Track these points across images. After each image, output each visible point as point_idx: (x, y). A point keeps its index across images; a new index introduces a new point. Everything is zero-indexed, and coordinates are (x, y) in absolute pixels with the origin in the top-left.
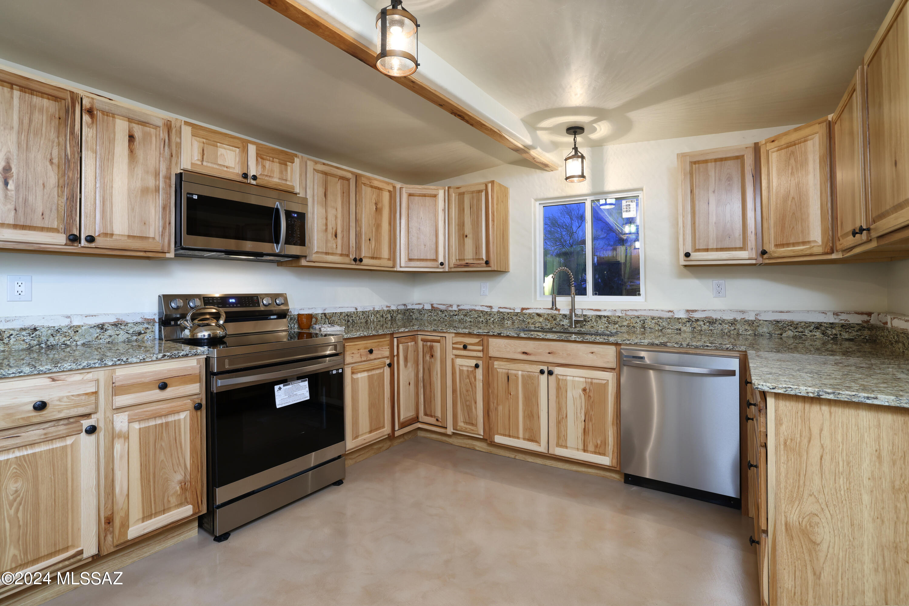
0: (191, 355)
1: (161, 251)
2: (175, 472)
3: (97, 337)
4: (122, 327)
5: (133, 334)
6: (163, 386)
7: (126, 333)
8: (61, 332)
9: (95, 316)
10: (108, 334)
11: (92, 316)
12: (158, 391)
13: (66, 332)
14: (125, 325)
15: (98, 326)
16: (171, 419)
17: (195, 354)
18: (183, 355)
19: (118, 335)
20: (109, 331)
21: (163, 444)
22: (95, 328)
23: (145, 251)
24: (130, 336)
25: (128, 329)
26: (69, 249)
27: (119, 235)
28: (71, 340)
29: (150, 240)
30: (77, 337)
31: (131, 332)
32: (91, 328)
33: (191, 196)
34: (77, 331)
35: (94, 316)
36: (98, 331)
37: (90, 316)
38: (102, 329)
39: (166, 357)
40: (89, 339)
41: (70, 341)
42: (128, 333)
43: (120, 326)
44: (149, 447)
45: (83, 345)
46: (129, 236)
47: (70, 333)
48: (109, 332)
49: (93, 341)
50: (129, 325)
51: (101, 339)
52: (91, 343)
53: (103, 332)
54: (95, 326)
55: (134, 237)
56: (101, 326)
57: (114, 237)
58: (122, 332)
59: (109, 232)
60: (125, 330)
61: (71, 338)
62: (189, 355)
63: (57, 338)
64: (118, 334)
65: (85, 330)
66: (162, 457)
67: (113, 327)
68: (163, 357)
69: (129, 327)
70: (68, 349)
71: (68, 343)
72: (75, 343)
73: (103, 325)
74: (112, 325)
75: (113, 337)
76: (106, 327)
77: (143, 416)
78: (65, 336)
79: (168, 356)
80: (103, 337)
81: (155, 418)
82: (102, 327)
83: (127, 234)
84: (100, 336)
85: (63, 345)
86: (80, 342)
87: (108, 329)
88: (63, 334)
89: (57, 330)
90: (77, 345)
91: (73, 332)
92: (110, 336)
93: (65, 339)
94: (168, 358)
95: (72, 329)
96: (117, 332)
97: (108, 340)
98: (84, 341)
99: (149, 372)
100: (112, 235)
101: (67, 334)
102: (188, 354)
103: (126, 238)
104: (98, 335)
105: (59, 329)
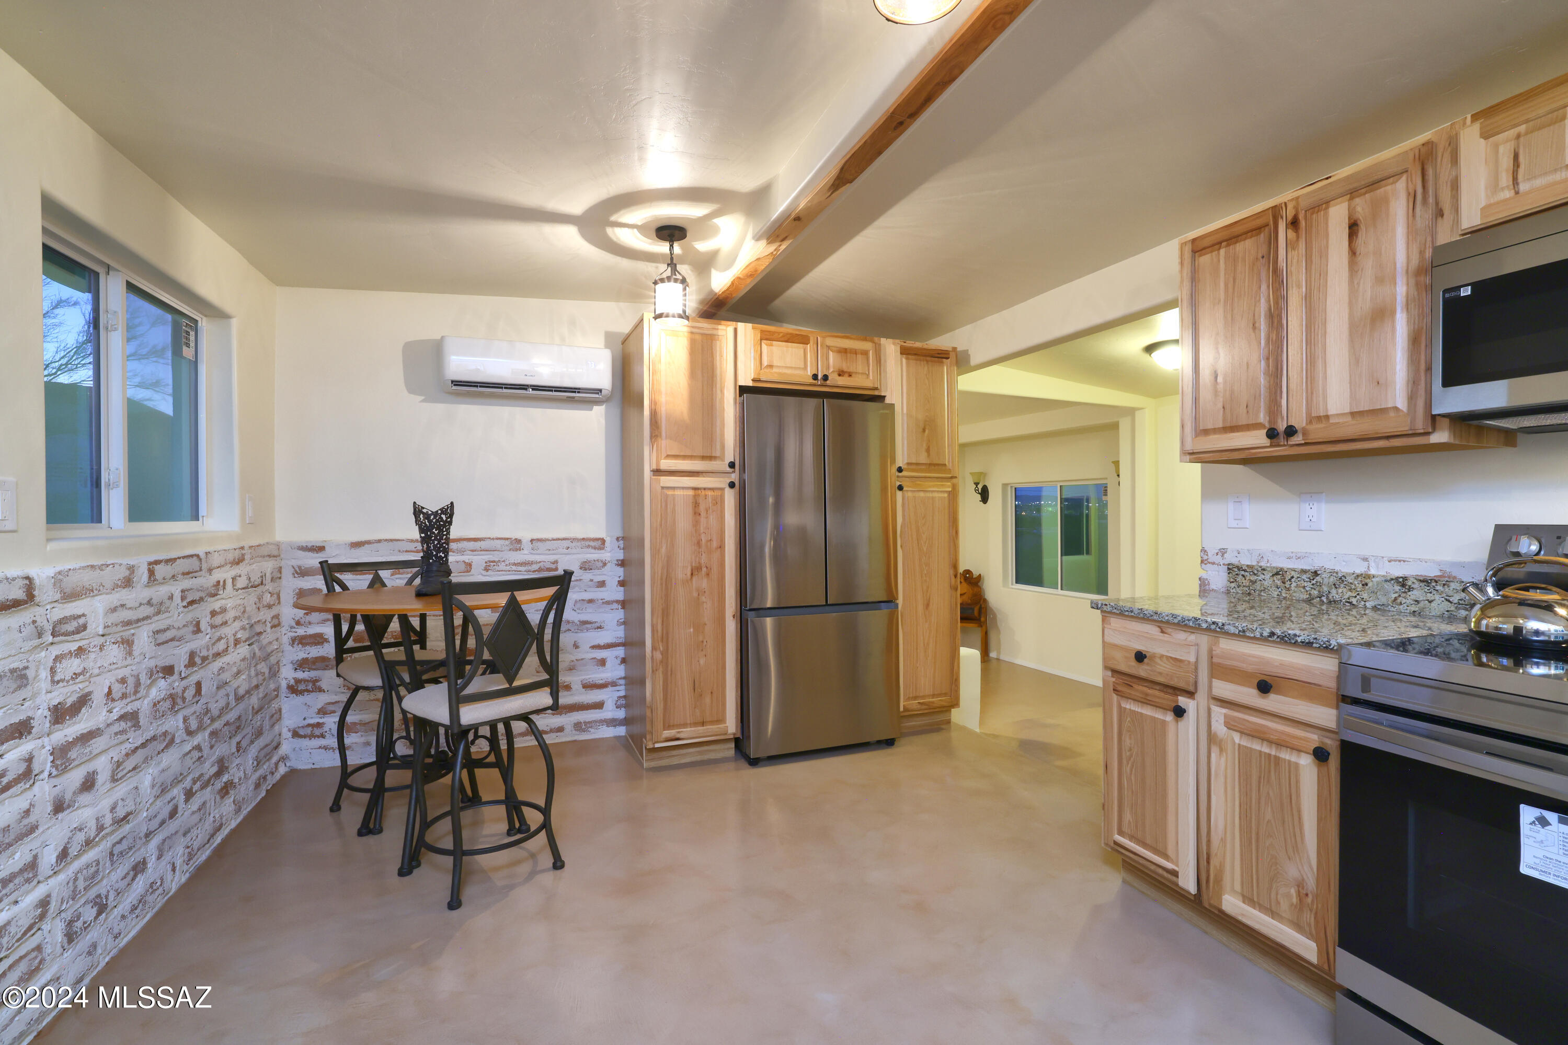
0: (1318, 646)
1: (1410, 432)
2: (1290, 859)
3: (1396, 599)
4: (1438, 588)
5: (1460, 604)
6: (1264, 687)
7: (1446, 600)
8: (1345, 583)
9: (1404, 561)
10: (1413, 597)
11: (1400, 561)
12: (1255, 692)
13: (1351, 583)
14: (1444, 585)
15: (1397, 578)
16: (1285, 755)
17: (1326, 647)
18: (1303, 642)
19: (1430, 602)
20: (1415, 592)
21: (1271, 793)
22: (1392, 582)
23: (1388, 438)
24: (1453, 608)
25: (1451, 593)
26: (1279, 451)
27: (1337, 415)
28: (1358, 597)
29: (1392, 414)
30: (1366, 595)
31: (1456, 601)
32: (1386, 581)
33: (1453, 294)
34: (1367, 584)
35: (1402, 562)
36: (1397, 588)
37: (1395, 561)
38: (1403, 585)
39: (1276, 637)
40: (1383, 600)
41: (1356, 599)
42: (1449, 601)
43: (1434, 584)
44: (1251, 784)
45: (1375, 608)
46: (1353, 414)
47: (1357, 585)
48: (1416, 594)
49: (1389, 605)
50: (1453, 585)
51: (1401, 604)
52: (1385, 608)
53: (1405, 592)
54: (1392, 579)
55: (1361, 413)
56: (1401, 580)
57: (1332, 421)
58: (1437, 597)
59: (1322, 414)
60: (1444, 595)
61: (1358, 594)
62: (1314, 645)
63: (1340, 591)
64: (1430, 599)
65: (1378, 583)
66: (1269, 816)
67: (1421, 584)
68: (1270, 636)
69: (1451, 588)
70: (1354, 612)
71: (1354, 601)
72: (1363, 603)
73: (1405, 579)
74: (1421, 581)
75: (1421, 605)
76: (1409, 583)
77: (1243, 727)
78: (1350, 590)
79: (1278, 637)
80: (1404, 601)
81: (1263, 740)
82: (1402, 582)
83: (1347, 410)
84: (1400, 598)
85: (1347, 604)
86: (1370, 603)
87: (1413, 588)
88: (1349, 586)
89: (1341, 578)
90: (1365, 607)
91: (1361, 585)
92: (1416, 601)
93: (1349, 594)
94: (1279, 640)
95: (1360, 579)
96: (1429, 596)
97: (1413, 608)
98: (1376, 603)
99: (1253, 656)
100: (1327, 417)
101: (1353, 587)
102: (1313, 643)
103: (1349, 418)
104: (1396, 595)
105: (1344, 576)
